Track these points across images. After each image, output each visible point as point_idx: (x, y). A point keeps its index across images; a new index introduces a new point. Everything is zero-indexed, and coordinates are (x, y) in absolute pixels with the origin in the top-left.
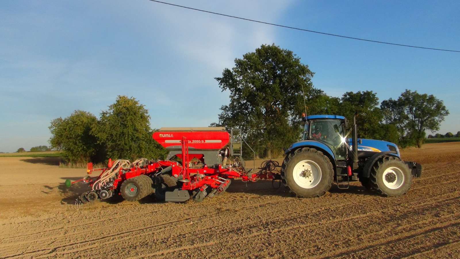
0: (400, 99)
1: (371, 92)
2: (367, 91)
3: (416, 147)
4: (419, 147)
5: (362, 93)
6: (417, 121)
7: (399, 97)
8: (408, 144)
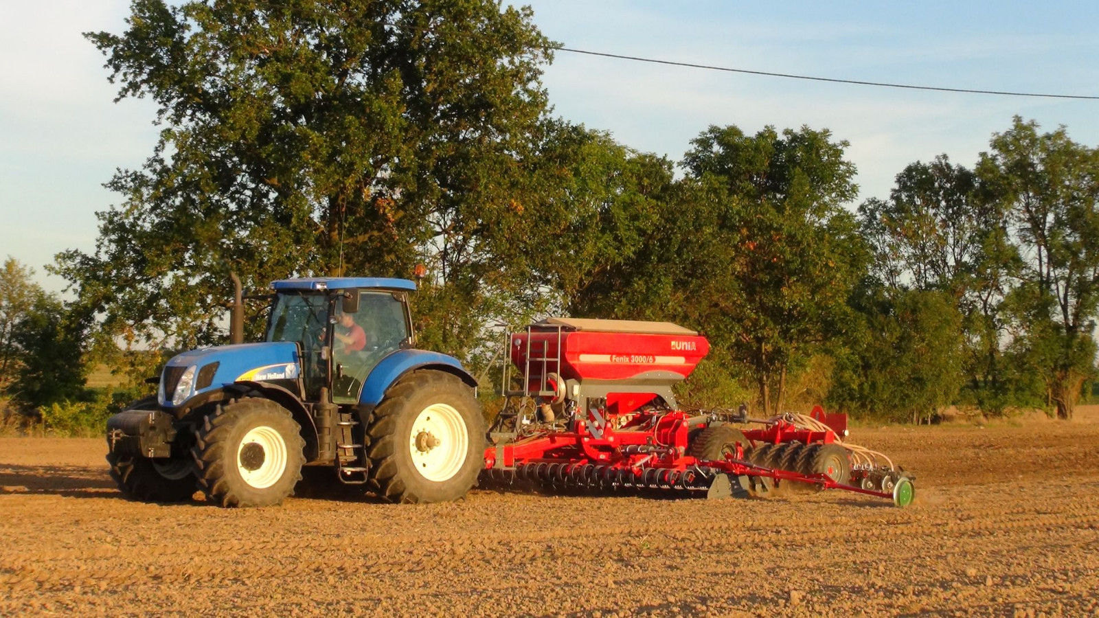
0: (986, 165)
1: (826, 133)
2: (805, 129)
3: (1050, 415)
4: (1062, 413)
5: (781, 137)
6: (1062, 283)
7: (983, 155)
8: (1011, 395)
